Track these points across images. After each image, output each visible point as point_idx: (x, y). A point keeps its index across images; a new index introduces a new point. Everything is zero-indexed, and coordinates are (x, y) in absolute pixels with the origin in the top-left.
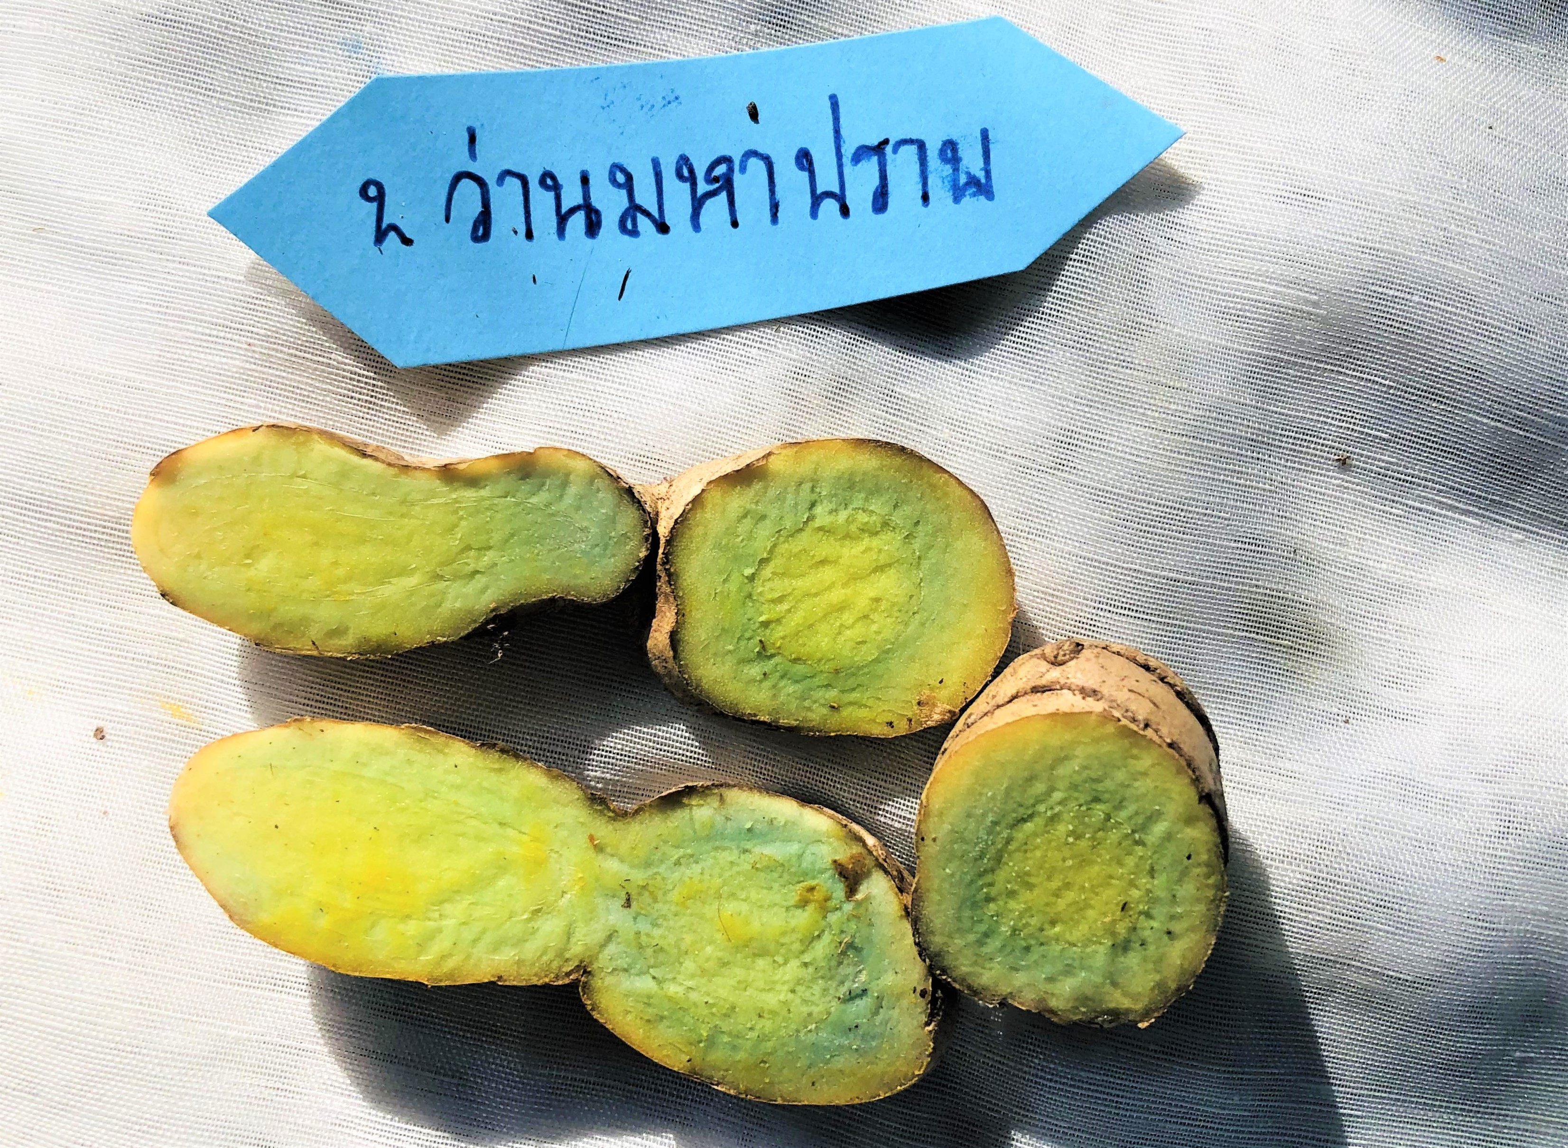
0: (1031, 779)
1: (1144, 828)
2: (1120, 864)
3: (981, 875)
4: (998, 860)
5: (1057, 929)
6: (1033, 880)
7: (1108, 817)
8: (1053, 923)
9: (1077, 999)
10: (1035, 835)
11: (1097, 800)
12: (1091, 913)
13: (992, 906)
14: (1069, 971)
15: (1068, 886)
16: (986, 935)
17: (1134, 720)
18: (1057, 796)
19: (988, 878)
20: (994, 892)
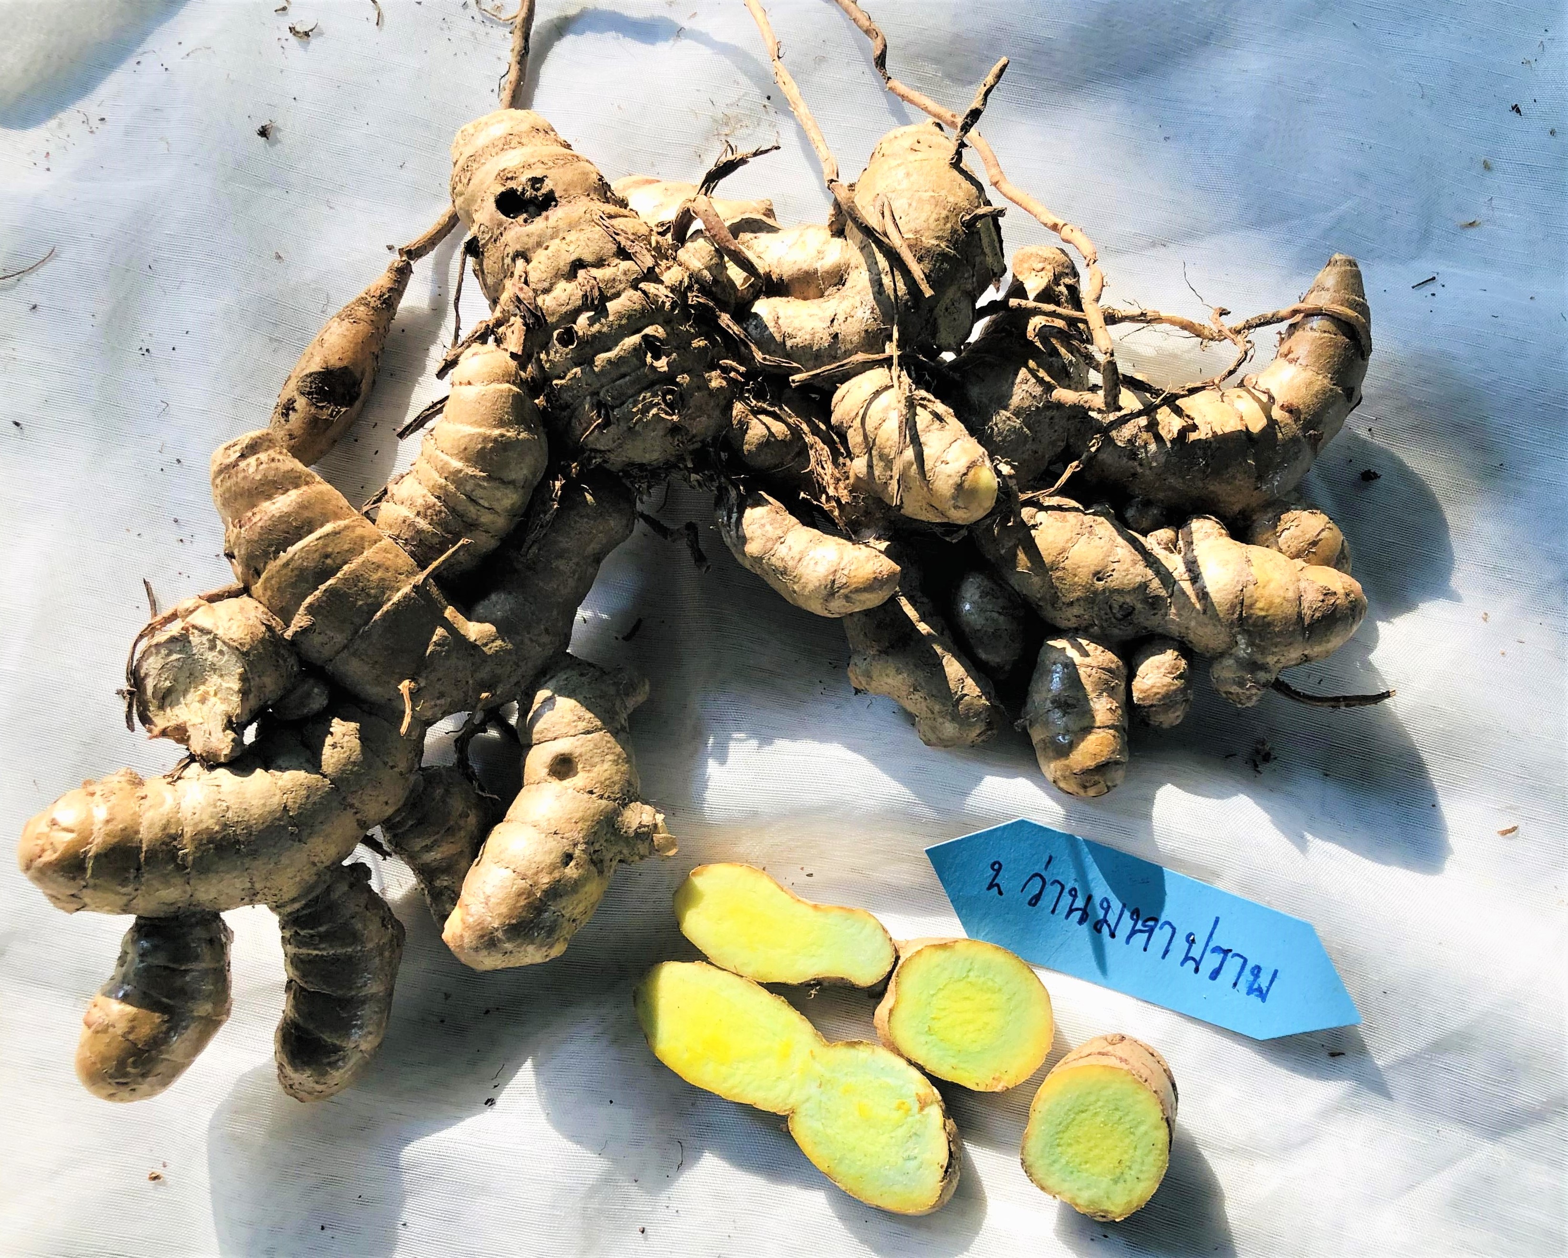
0: (1089, 1093)
1: (1136, 1127)
2: (1121, 1141)
3: (1057, 1133)
4: (1067, 1127)
5: (1088, 1166)
6: (1081, 1140)
7: (1120, 1118)
8: (1086, 1163)
9: (1090, 1201)
10: (1086, 1120)
11: (1117, 1109)
12: (1104, 1162)
13: (1060, 1148)
14: (1088, 1187)
15: (1096, 1146)
16: (1054, 1162)
17: (1141, 1077)
18: (1100, 1104)
19: (1061, 1135)
20: (1062, 1142)
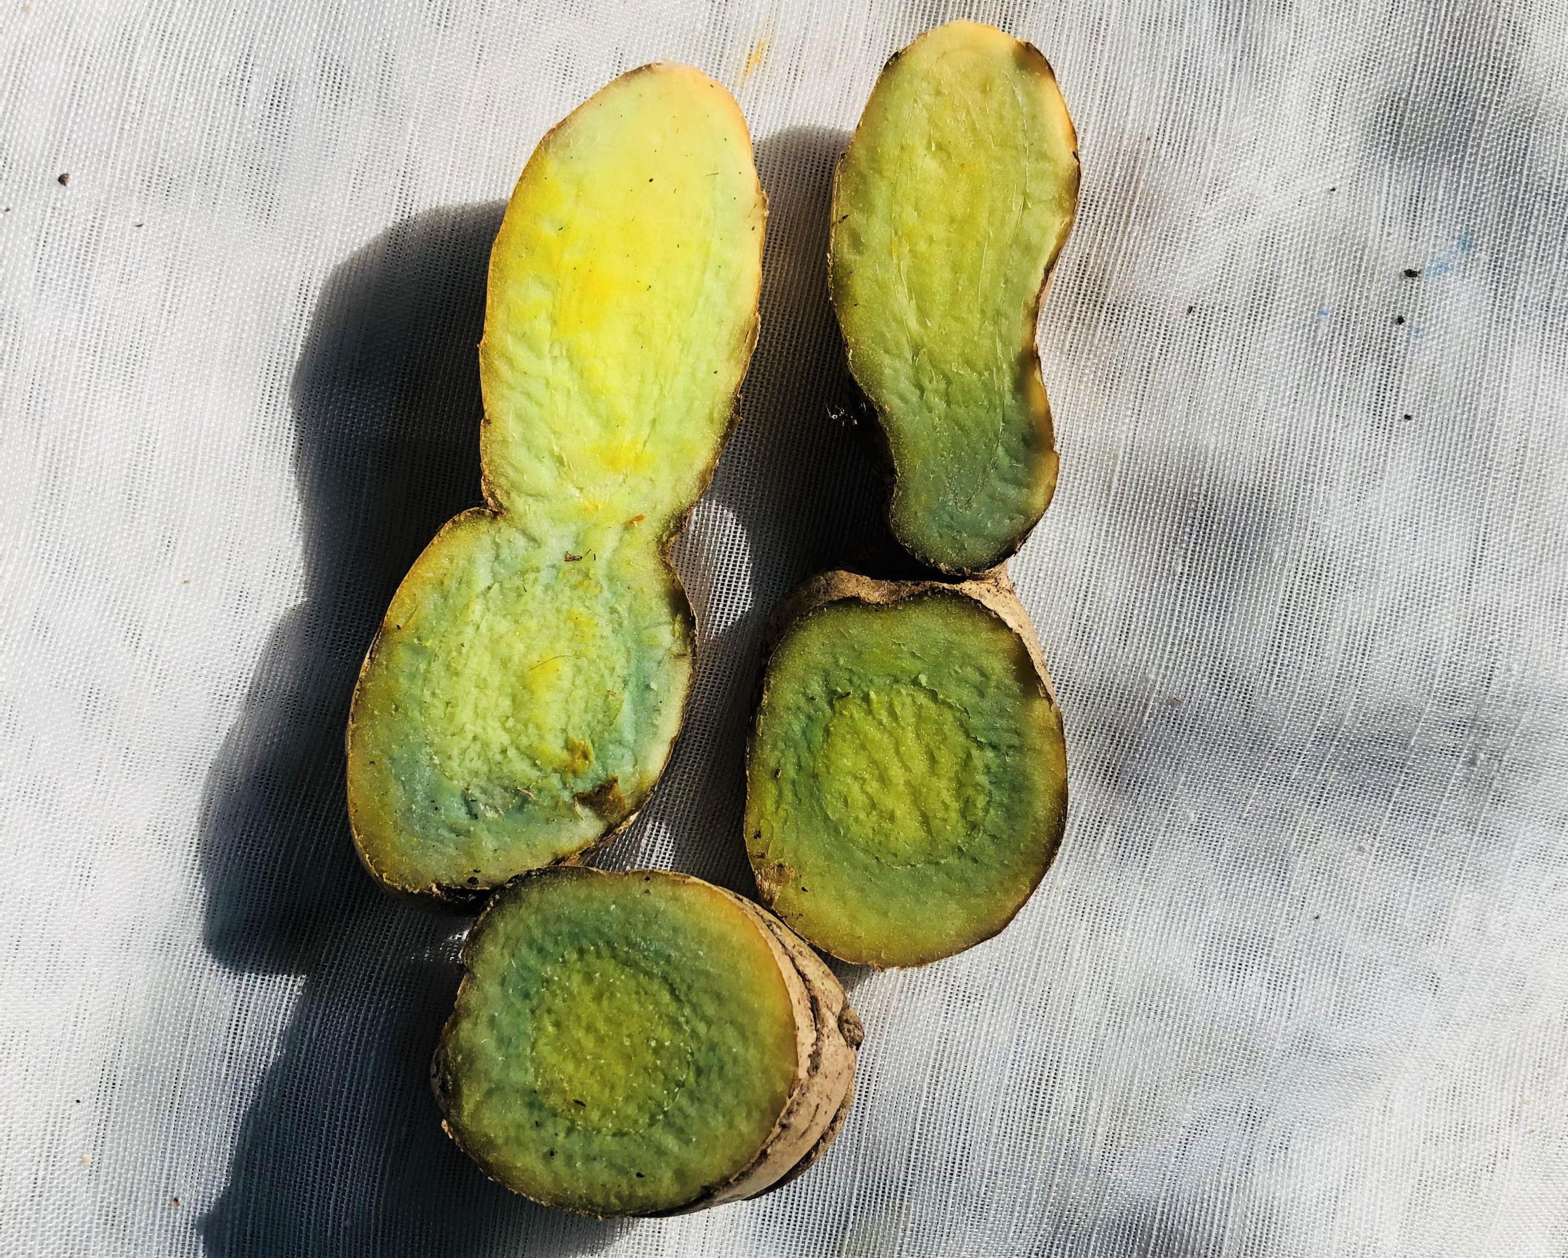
0: (719, 998)
1: (669, 1125)
2: (628, 1099)
3: (609, 943)
4: (627, 963)
5: (550, 1029)
6: (605, 1003)
7: (680, 1085)
8: (557, 1024)
9: (471, 1051)
10: (657, 1004)
11: (699, 1072)
12: (570, 1067)
13: (575, 956)
14: (503, 1042)
15: (600, 1040)
17: (790, 1112)
18: (702, 1028)
20: (591, 958)
